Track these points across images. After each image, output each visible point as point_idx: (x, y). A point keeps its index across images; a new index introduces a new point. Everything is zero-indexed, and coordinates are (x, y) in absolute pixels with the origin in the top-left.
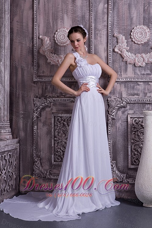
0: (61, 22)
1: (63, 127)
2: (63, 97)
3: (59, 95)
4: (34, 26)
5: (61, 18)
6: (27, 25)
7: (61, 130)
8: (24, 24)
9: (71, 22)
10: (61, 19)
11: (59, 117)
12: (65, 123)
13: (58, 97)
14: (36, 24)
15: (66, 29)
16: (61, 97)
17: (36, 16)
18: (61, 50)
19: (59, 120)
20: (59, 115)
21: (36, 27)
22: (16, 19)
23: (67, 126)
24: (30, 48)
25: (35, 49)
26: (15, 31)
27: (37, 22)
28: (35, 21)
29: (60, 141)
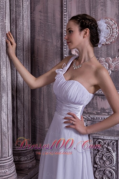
0: (102, 10)
1: (107, 152)
2: (107, 114)
3: (100, 112)
4: (64, 17)
5: (102, 4)
6: (54, 16)
7: (104, 157)
8: (50, 15)
9: (117, 10)
10: (102, 6)
11: (100, 139)
12: (109, 148)
13: (98, 114)
14: (66, 14)
15: (109, 19)
16: (103, 114)
17: (65, 3)
18: (101, 50)
19: (101, 143)
20: (99, 138)
21: (66, 19)
22: (39, 7)
23: (112, 151)
24: (57, 47)
25: (66, 50)
26: (37, 24)
27: (67, 11)
28: (65, 10)
29: (101, 169)
